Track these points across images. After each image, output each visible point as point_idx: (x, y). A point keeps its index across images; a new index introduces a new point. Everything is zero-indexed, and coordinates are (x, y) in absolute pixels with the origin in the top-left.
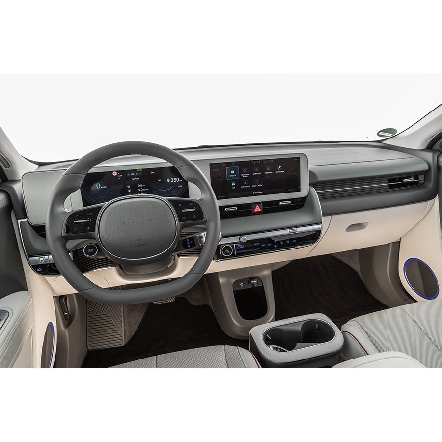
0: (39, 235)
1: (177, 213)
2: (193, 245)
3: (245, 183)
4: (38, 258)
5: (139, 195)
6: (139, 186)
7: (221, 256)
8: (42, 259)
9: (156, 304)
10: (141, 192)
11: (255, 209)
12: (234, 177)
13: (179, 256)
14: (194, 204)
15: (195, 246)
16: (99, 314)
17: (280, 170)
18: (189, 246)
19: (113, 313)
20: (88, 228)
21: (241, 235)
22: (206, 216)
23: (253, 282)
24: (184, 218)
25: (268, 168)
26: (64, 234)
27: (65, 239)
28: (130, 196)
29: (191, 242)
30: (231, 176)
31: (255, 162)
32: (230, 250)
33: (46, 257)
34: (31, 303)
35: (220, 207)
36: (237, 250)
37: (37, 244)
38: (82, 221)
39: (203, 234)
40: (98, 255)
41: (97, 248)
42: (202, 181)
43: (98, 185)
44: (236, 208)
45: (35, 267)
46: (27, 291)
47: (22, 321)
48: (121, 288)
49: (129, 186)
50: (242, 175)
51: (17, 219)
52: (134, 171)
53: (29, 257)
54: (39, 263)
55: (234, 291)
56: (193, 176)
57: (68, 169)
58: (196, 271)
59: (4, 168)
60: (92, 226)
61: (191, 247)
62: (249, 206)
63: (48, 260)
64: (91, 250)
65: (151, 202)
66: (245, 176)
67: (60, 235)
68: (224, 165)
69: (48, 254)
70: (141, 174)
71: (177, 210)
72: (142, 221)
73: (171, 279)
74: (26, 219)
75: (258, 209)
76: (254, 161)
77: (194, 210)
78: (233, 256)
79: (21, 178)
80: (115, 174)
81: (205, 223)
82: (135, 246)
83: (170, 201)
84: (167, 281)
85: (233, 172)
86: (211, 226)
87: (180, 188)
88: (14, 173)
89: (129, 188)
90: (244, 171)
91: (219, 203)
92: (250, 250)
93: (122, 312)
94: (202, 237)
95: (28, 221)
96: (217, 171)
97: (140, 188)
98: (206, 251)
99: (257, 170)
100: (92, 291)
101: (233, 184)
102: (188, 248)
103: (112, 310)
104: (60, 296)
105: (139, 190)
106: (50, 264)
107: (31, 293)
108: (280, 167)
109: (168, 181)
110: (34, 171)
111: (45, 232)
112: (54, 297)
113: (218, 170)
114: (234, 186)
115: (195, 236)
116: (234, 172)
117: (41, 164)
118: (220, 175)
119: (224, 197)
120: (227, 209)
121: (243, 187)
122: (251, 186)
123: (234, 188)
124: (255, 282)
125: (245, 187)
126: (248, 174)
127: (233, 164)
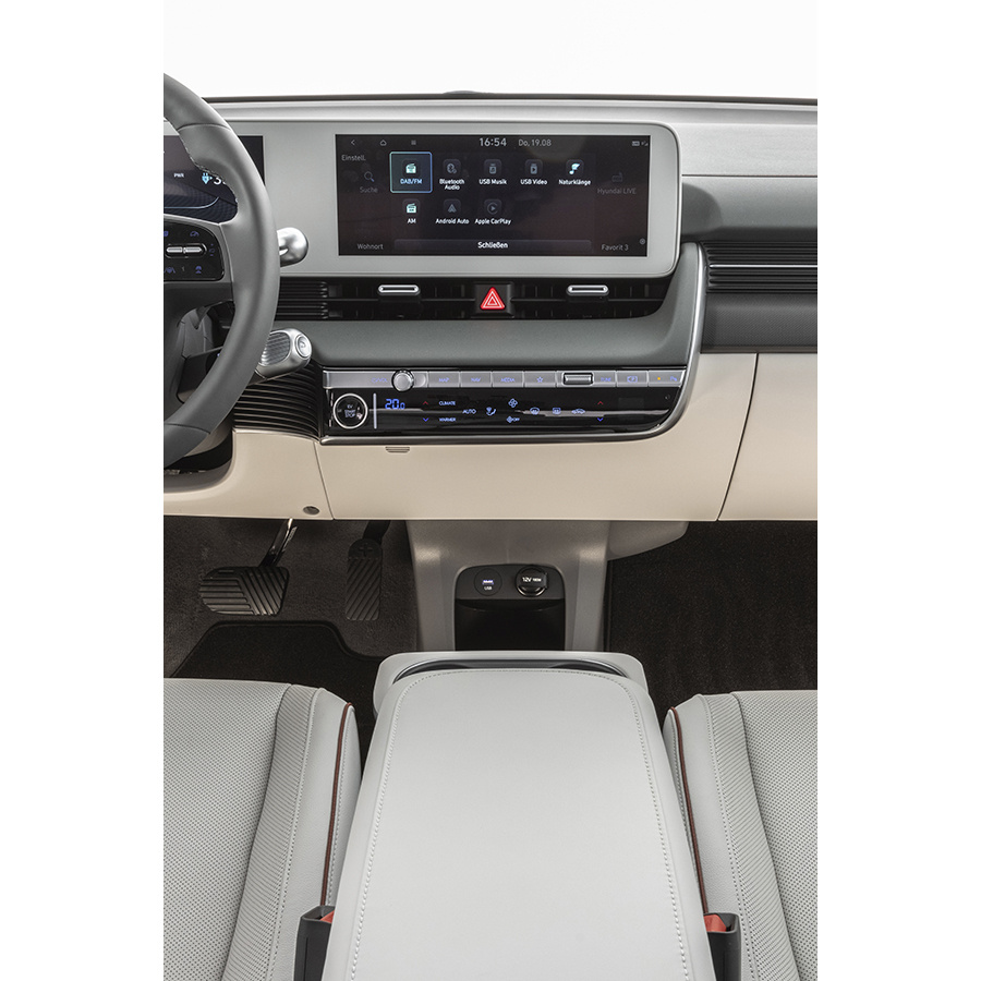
3: (452, 209)
11: (482, 301)
12: (415, 186)
17: (577, 176)
21: (398, 368)
22: (234, 275)
23: (527, 580)
24: (170, 271)
25: (534, 166)
30: (403, 181)
31: (487, 143)
44: (417, 289)
50: (442, 181)
55: (456, 601)
66: (453, 185)
68: (383, 143)
75: (492, 301)
76: (485, 137)
77: (199, 250)
85: (412, 169)
90: (451, 168)
96: (360, 162)
99: (493, 169)
101: (411, 209)
108: (575, 166)
109: (206, 179)
113: (361, 158)
114: (412, 216)
116: (414, 171)
118: (368, 176)
119: (376, 247)
120: (384, 289)
121: (444, 221)
122: (472, 221)
123: (414, 221)
124: (535, 580)
125: (450, 222)
126: (462, 181)
127: (414, 143)
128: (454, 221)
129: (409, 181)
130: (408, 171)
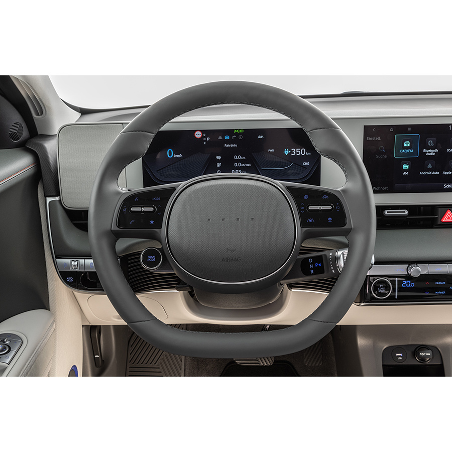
0: (74, 224)
1: (299, 210)
2: (319, 271)
3: (430, 166)
4: (69, 260)
5: (234, 173)
6: (236, 157)
7: (369, 297)
8: (75, 263)
9: (239, 365)
10: (238, 168)
11: (443, 217)
12: (409, 154)
13: (290, 286)
14: (332, 198)
15: (323, 272)
16: (146, 366)
18: (312, 271)
19: (167, 368)
20: (152, 222)
21: (410, 263)
22: (352, 220)
23: (422, 354)
24: (310, 220)
26: (114, 228)
27: (115, 236)
28: (219, 174)
29: (316, 265)
30: (402, 151)
32: (387, 287)
33: (82, 261)
34: (52, 330)
35: (378, 207)
36: (400, 290)
37: (72, 238)
38: (144, 209)
39: (339, 253)
40: (161, 268)
41: (161, 255)
42: (349, 158)
43: (170, 152)
44: (407, 212)
45: (65, 275)
46: (49, 310)
47: (38, 355)
48: (185, 327)
49: (219, 158)
50: (425, 151)
51: (46, 197)
52: (230, 132)
53: (57, 257)
54: (71, 270)
55: (383, 365)
56: (334, 147)
57: (131, 122)
58: (322, 317)
59: (34, 115)
60: (157, 218)
61: (315, 273)
62: (433, 210)
63: (84, 266)
64: (152, 258)
65: (257, 187)
66: (431, 152)
67: (109, 228)
68: (391, 130)
69: (88, 256)
70: (241, 137)
71: (299, 206)
72: (238, 219)
73: (270, 326)
74: (57, 198)
75: (449, 217)
77: (329, 208)
78: (392, 300)
79: (56, 132)
80: (198, 135)
81: (347, 233)
82: (223, 259)
83: (289, 188)
84: (261, 328)
85: (407, 144)
86: (359, 240)
87: (306, 167)
88: (47, 123)
89: (219, 161)
90: (430, 143)
91: (376, 200)
92: (427, 294)
93: (183, 369)
94: (337, 258)
95: (60, 201)
96: (378, 141)
97: (238, 161)
98: (344, 286)
100: (147, 325)
101: (406, 167)
102: (309, 274)
103: (167, 362)
104: (91, 326)
105: (236, 165)
106: (86, 273)
107: (53, 315)
109: (287, 152)
110: (73, 122)
111: (87, 221)
112: (83, 325)
114: (406, 170)
115: (325, 255)
116: (409, 145)
117: (84, 112)
118: (382, 149)
119: (384, 189)
120: (388, 212)
121: (425, 173)
122: (441, 173)
123: (407, 173)
124: (427, 354)
125: (428, 173)
126: (436, 150)
127: (409, 129)
128: (430, 173)
129: (406, 151)
130: (405, 145)
